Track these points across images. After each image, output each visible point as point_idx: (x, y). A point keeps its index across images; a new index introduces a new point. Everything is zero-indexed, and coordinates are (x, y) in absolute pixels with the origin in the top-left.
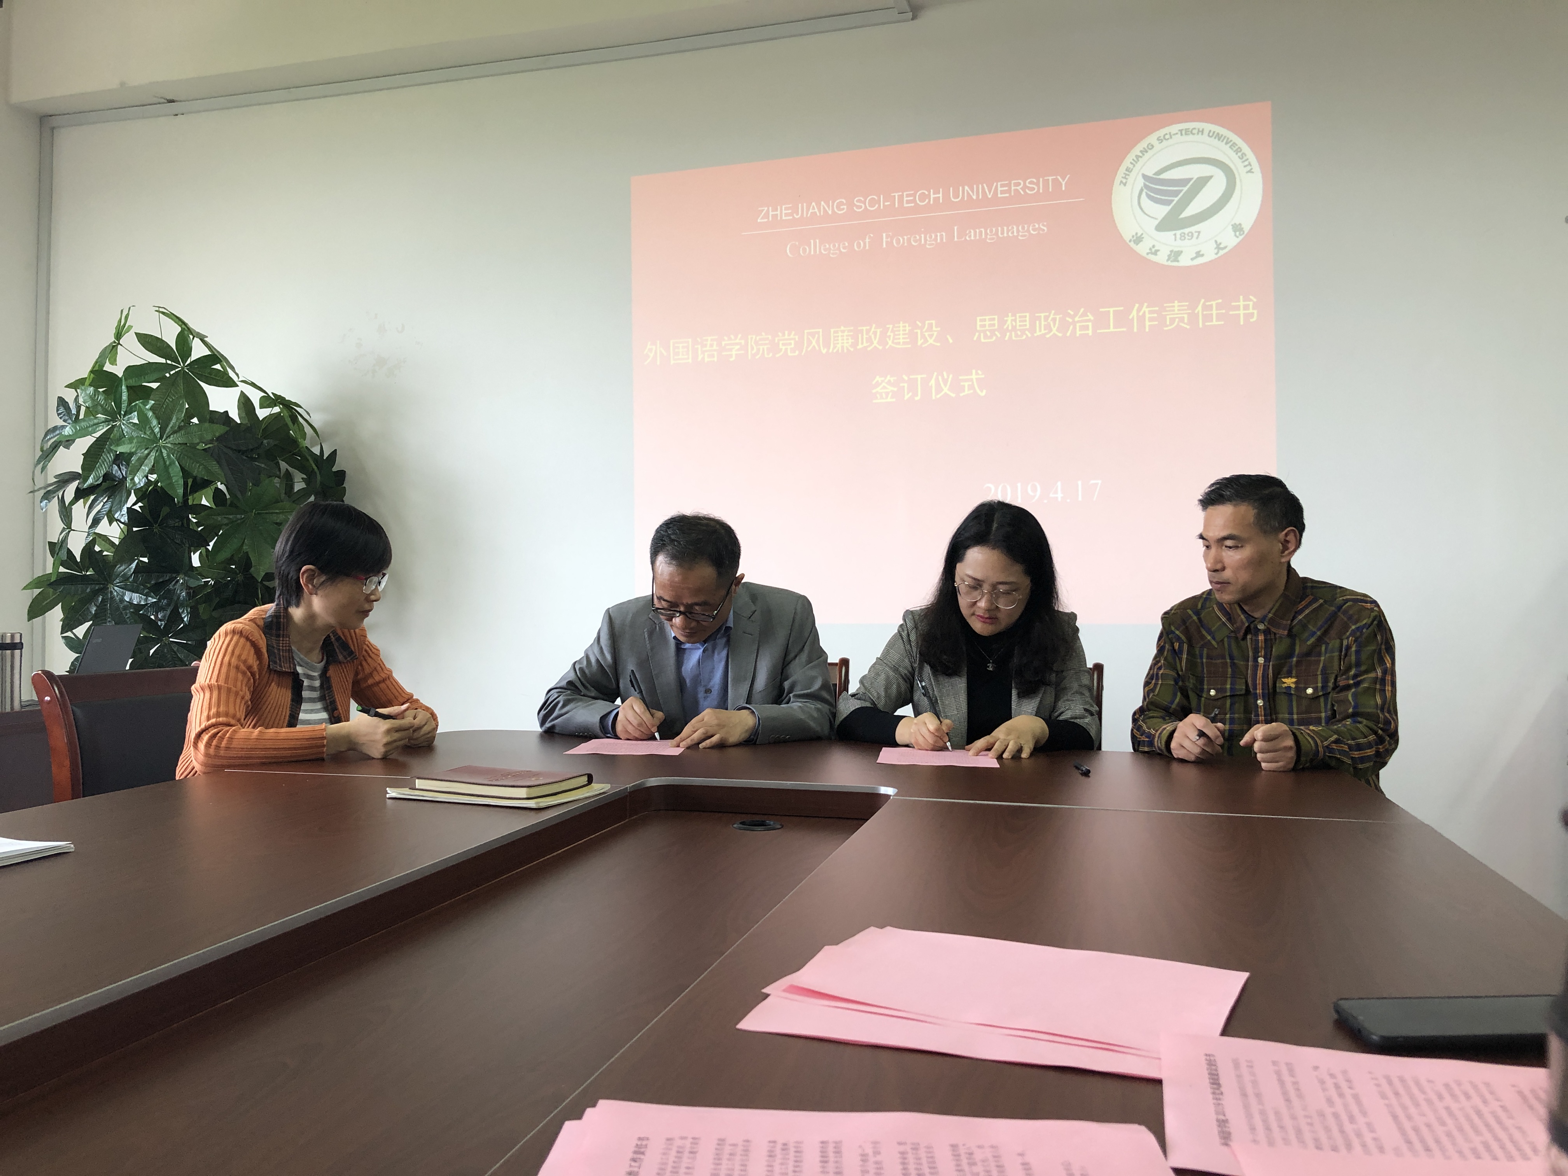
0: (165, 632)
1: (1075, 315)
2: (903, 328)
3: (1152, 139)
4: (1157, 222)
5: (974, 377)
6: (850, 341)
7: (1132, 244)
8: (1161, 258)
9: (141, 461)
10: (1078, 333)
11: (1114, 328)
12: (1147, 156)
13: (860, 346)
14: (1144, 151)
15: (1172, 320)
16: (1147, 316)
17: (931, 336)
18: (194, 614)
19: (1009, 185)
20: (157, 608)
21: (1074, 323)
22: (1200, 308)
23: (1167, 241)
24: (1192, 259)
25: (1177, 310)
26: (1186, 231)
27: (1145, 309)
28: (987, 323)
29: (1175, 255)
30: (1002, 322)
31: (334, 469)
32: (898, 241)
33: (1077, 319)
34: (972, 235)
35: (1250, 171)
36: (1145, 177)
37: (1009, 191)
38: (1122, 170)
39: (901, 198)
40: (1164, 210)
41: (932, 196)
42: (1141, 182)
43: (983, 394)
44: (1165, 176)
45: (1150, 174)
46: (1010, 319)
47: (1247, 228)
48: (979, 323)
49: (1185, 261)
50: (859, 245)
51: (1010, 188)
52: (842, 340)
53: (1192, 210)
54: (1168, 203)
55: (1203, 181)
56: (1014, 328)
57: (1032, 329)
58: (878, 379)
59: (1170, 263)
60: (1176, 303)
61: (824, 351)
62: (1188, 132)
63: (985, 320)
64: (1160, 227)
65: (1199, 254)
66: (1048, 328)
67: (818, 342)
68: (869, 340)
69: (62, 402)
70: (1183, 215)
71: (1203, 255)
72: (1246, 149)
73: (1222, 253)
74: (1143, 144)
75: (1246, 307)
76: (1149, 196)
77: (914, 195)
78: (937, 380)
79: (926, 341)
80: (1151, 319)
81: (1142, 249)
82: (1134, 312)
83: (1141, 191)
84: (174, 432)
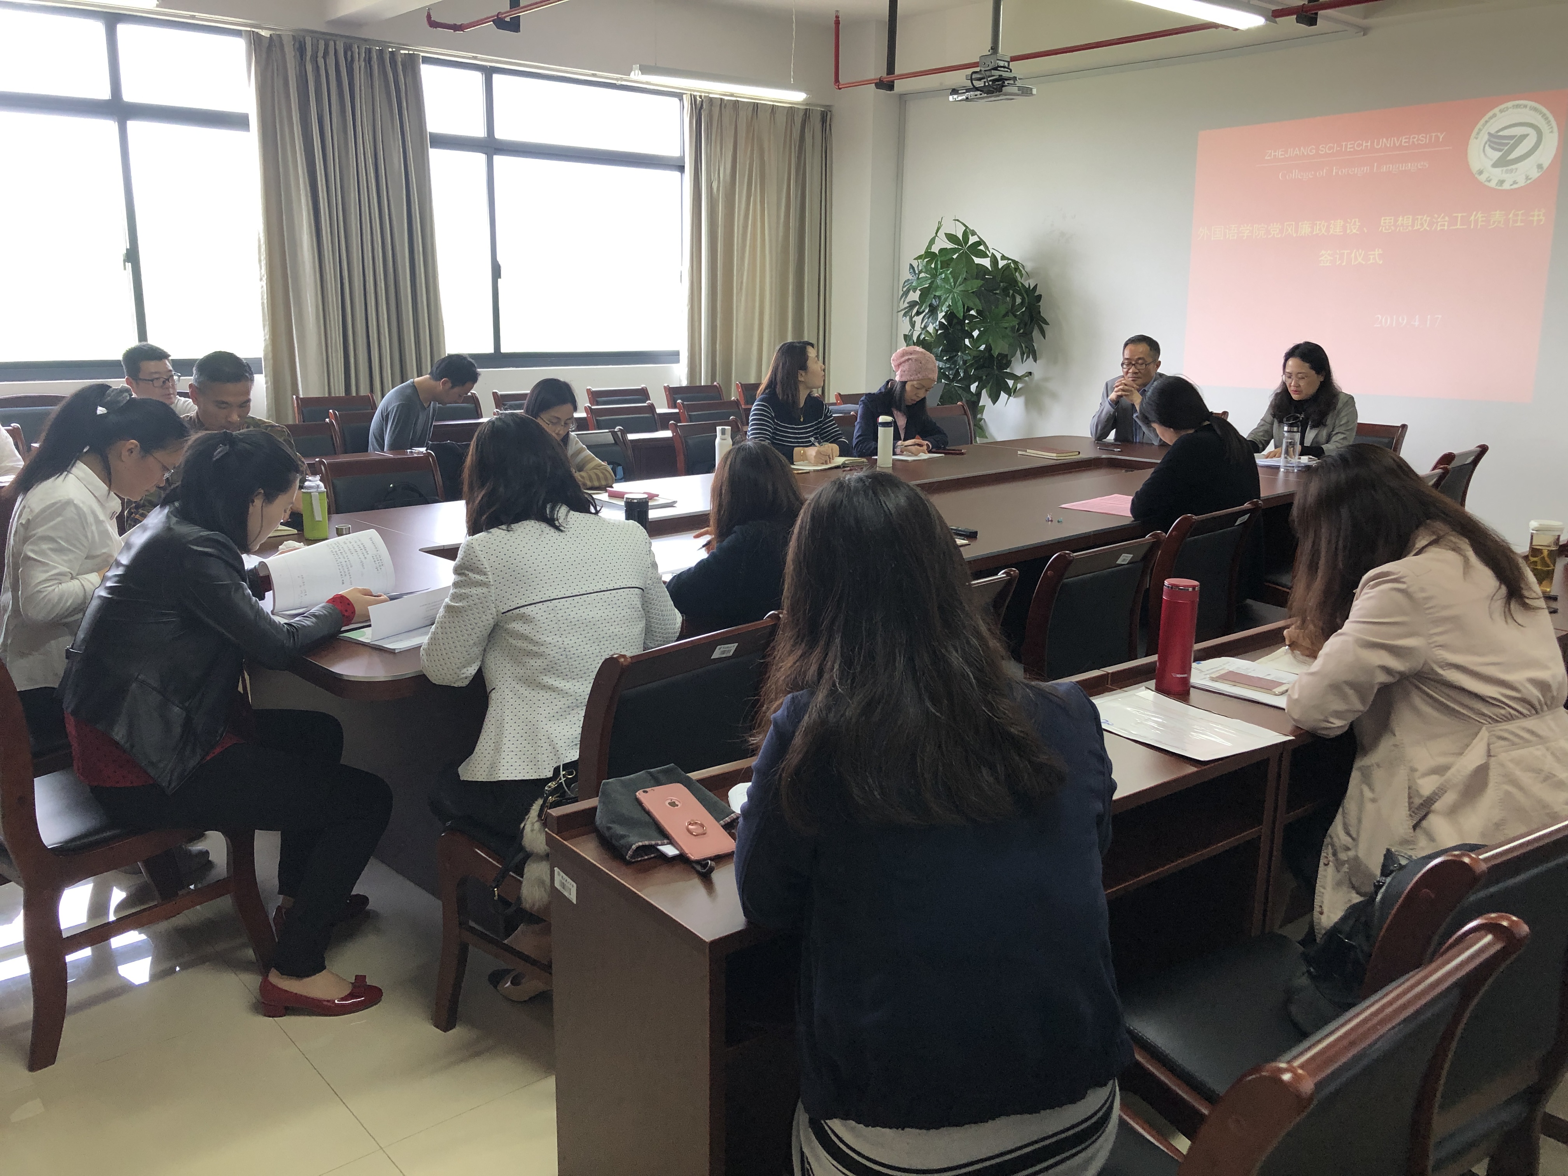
0: (952, 381)
1: (1438, 218)
2: (1340, 223)
3: (1496, 110)
4: (1493, 162)
5: (1377, 253)
6: (1310, 230)
7: (1476, 176)
8: (1493, 184)
9: (946, 300)
10: (1439, 229)
11: (1460, 225)
12: (1492, 121)
13: (1314, 233)
14: (1491, 118)
15: (1494, 222)
16: (1480, 220)
17: (1355, 228)
18: (965, 372)
19: (1409, 138)
20: (950, 369)
21: (1437, 222)
22: (1511, 216)
23: (1498, 173)
24: (1511, 185)
25: (1498, 216)
26: (1509, 168)
27: (1479, 215)
28: (1387, 221)
29: (1501, 182)
30: (1396, 221)
31: (1036, 295)
32: (1342, 171)
33: (1439, 220)
34: (1384, 169)
35: (1552, 132)
36: (1489, 134)
37: (1408, 142)
38: (1476, 130)
39: (1346, 145)
40: (1498, 154)
41: (1364, 145)
42: (1486, 137)
43: (1381, 262)
44: (1501, 133)
45: (1493, 132)
46: (1401, 219)
47: (1545, 166)
48: (1382, 221)
49: (1506, 186)
50: (1320, 173)
51: (1409, 141)
52: (1305, 229)
53: (1513, 156)
54: (1500, 150)
55: (1524, 137)
56: (1402, 225)
57: (1413, 226)
58: (1323, 252)
59: (1497, 187)
60: (1498, 212)
61: (1294, 235)
62: (1518, 106)
63: (1386, 219)
64: (1495, 165)
65: (1515, 182)
66: (1422, 224)
67: (1292, 230)
68: (1320, 229)
69: (911, 266)
70: (1509, 158)
71: (1517, 183)
72: (1551, 118)
73: (1529, 182)
74: (1490, 114)
75: (1538, 216)
76: (1489, 146)
77: (1354, 144)
78: (1355, 254)
79: (1352, 231)
80: (1482, 221)
81: (1482, 178)
82: (1473, 217)
83: (1486, 143)
84: (960, 285)
